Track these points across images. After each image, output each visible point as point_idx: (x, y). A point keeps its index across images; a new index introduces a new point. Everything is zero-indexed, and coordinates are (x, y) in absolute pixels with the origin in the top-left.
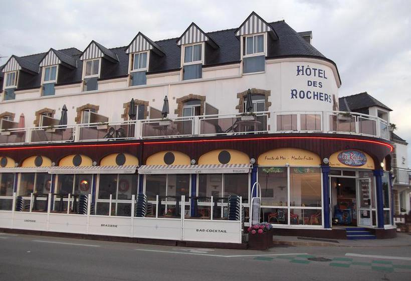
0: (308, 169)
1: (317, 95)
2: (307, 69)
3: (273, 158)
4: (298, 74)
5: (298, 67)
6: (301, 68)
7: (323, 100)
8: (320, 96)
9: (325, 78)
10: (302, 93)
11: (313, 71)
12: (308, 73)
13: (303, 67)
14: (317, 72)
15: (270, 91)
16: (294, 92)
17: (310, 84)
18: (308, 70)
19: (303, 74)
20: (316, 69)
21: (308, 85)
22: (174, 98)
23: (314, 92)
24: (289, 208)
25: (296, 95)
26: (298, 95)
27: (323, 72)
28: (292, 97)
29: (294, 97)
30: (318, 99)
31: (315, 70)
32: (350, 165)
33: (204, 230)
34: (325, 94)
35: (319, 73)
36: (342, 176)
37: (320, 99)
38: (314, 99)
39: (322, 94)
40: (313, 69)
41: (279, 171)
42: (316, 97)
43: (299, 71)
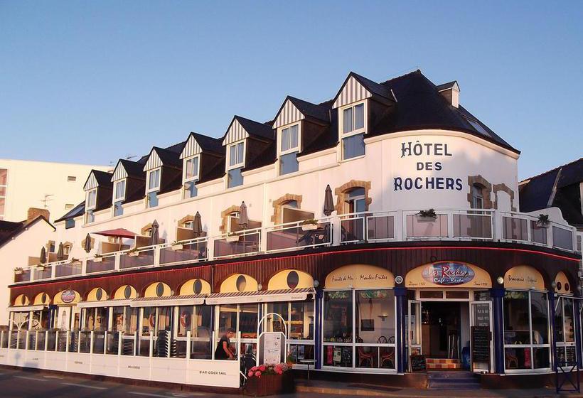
0: (378, 292)
1: (432, 183)
2: (416, 146)
3: (340, 279)
4: (403, 155)
5: (403, 144)
6: (407, 146)
7: (443, 188)
8: (438, 183)
9: (446, 154)
10: (408, 181)
11: (425, 148)
12: (418, 151)
13: (410, 143)
14: (432, 148)
15: (370, 182)
16: (398, 182)
17: (420, 167)
18: (418, 148)
19: (410, 154)
20: (431, 145)
21: (418, 169)
22: (270, 201)
23: (427, 178)
24: (354, 345)
25: (400, 186)
26: (403, 185)
27: (443, 147)
28: (396, 189)
29: (398, 188)
30: (433, 188)
31: (428, 145)
32: (442, 284)
33: (206, 372)
34: (448, 179)
35: (436, 149)
36: (444, 299)
37: (438, 188)
38: (427, 188)
39: (443, 179)
40: (425, 145)
41: (344, 296)
42: (430, 185)
43: (404, 150)
